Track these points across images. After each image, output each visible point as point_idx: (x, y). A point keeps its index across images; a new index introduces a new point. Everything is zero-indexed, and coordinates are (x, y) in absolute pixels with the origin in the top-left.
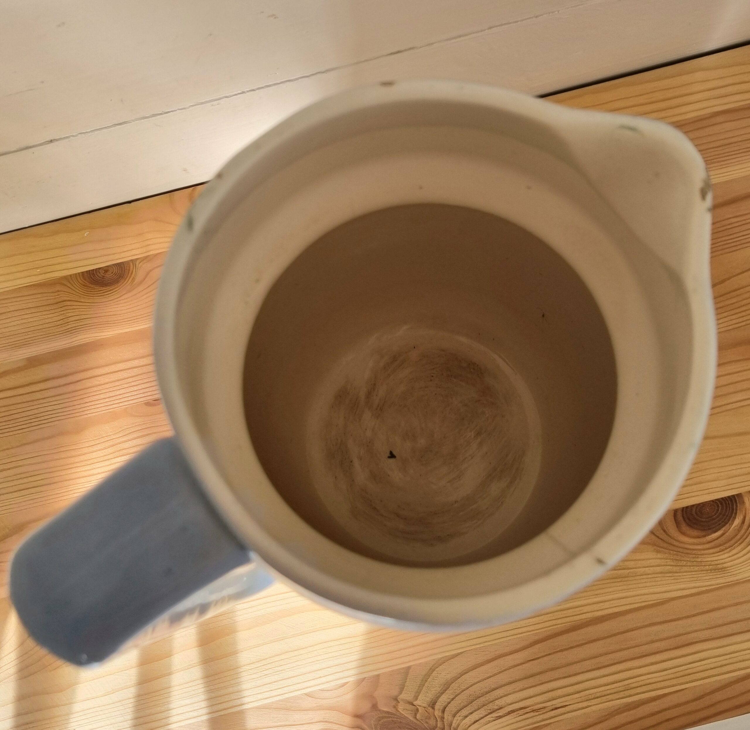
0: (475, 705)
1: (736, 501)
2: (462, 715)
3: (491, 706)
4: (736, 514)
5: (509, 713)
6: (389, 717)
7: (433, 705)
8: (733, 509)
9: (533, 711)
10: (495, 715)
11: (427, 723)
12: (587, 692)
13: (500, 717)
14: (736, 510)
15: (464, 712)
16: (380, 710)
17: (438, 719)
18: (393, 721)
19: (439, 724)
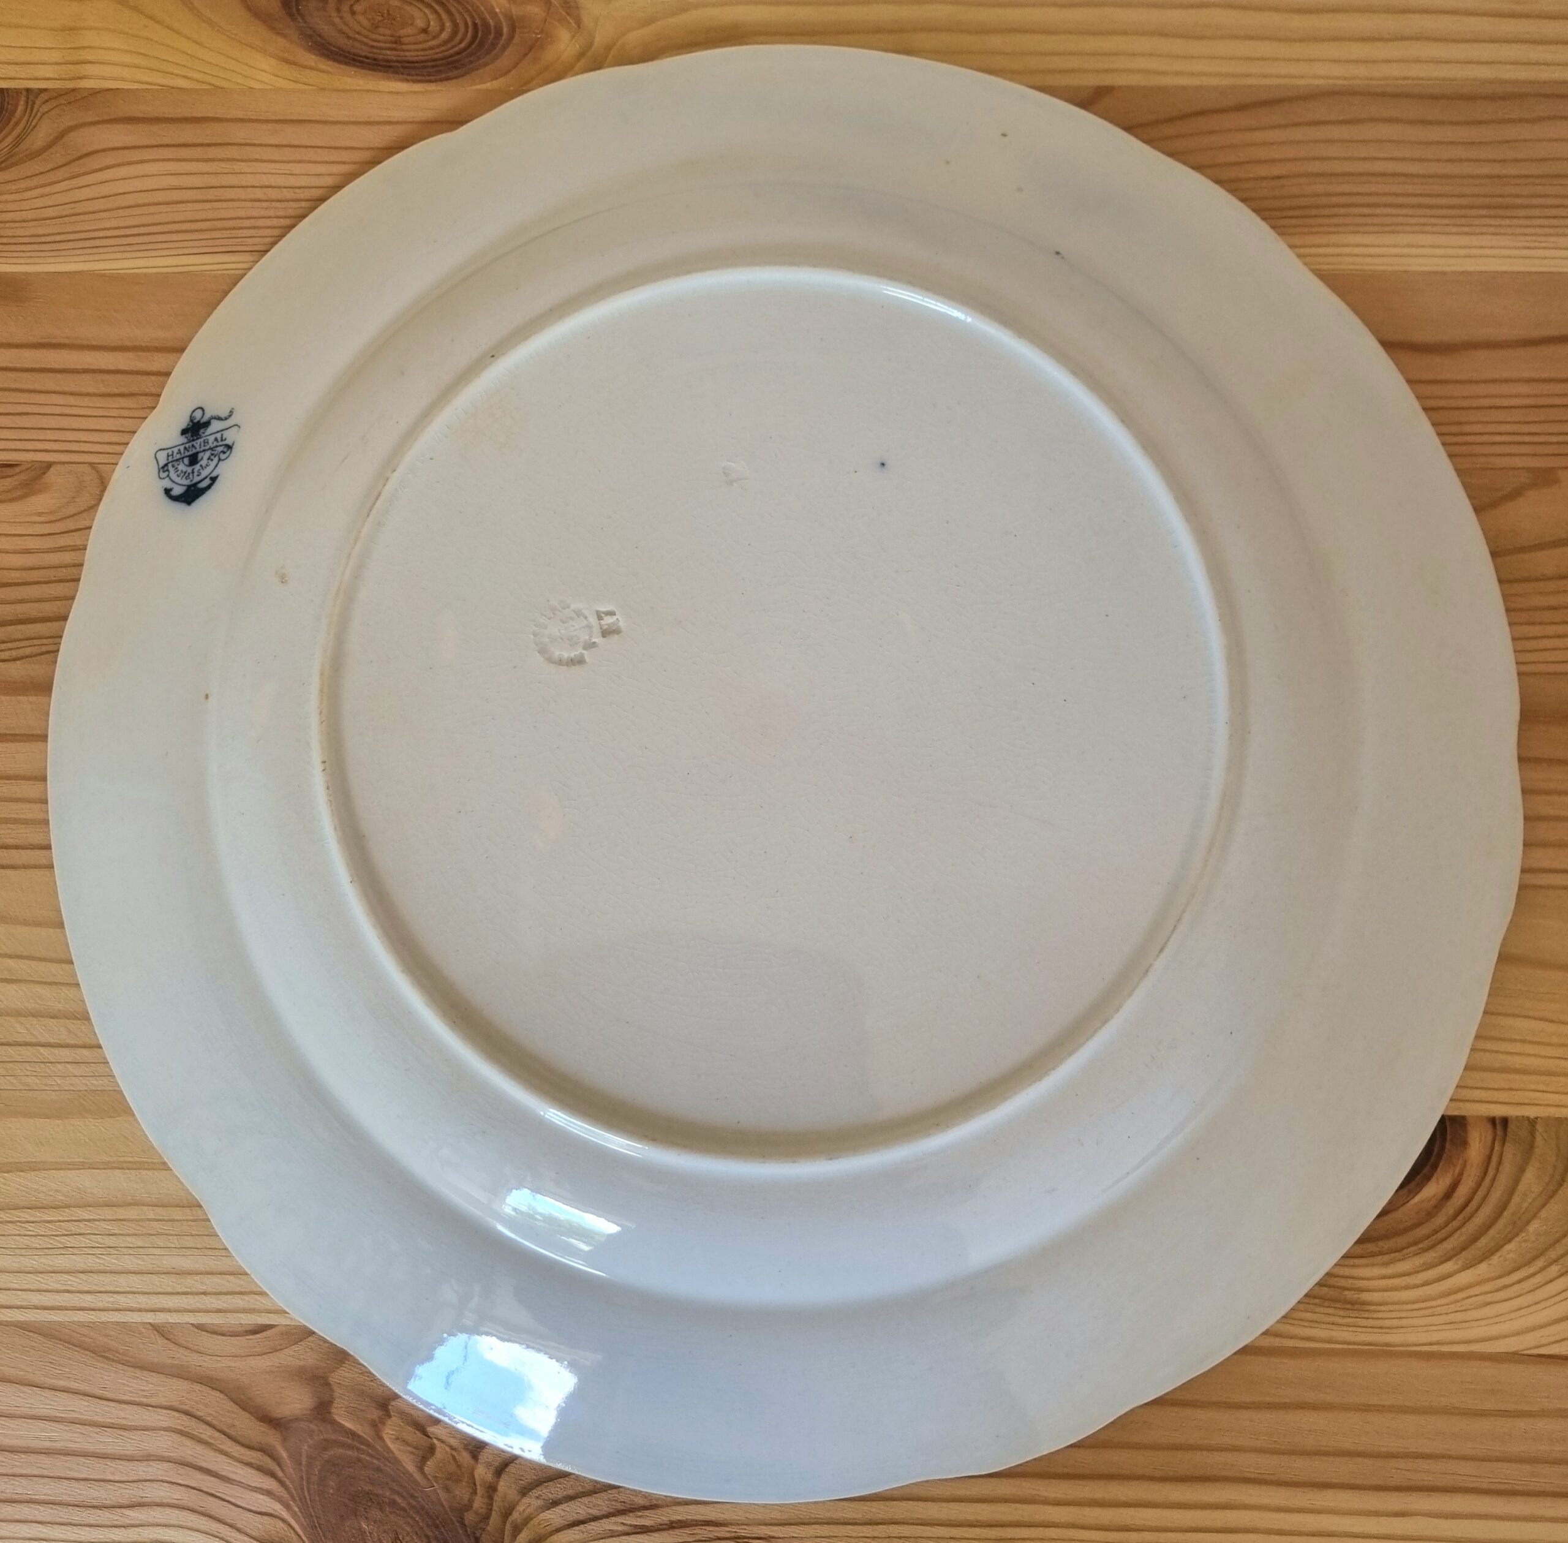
1: (1444, 1134)
2: (544, 1497)
4: (1435, 1168)
5: (672, 1526)
6: (350, 1447)
7: (476, 1447)
8: (1431, 1154)
10: (631, 1520)
11: (447, 1489)
13: (645, 1530)
14: (1440, 1157)
15: (553, 1490)
16: (333, 1422)
17: (478, 1487)
18: (359, 1460)
19: (479, 1503)
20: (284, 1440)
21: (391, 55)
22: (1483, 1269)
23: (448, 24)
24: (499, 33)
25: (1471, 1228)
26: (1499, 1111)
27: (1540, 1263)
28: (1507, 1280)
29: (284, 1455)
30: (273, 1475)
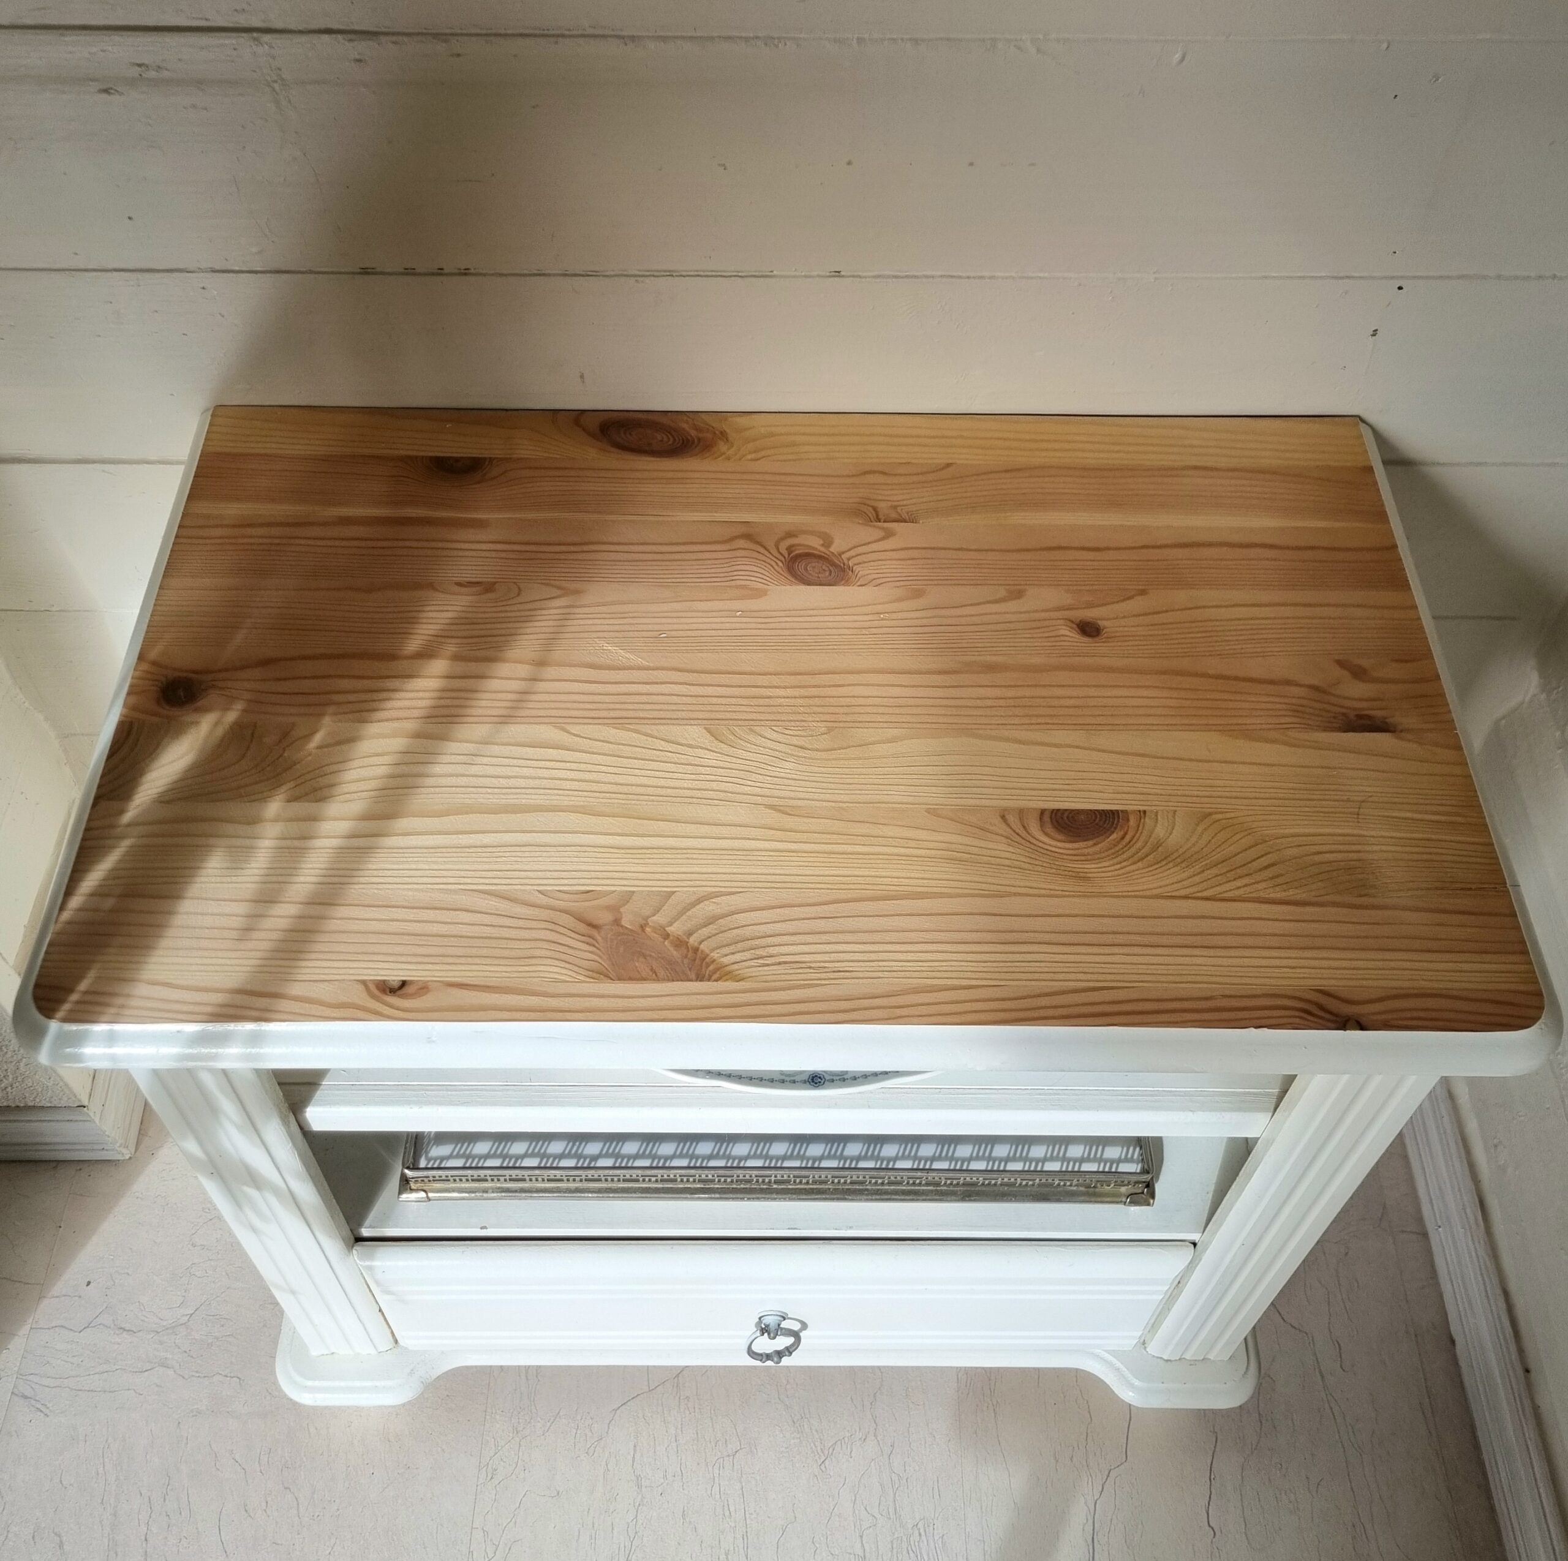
0: (740, 946)
1: (1119, 817)
2: (723, 953)
3: (760, 952)
4: (1116, 828)
5: (780, 963)
6: (631, 935)
7: (690, 934)
8: (1113, 823)
9: (810, 968)
10: (761, 961)
12: (881, 964)
13: (768, 965)
14: (1117, 825)
15: (726, 950)
16: (622, 926)
18: (634, 940)
19: (690, 954)
20: (599, 933)
21: (647, 448)
22: (1140, 864)
23: (672, 440)
24: (693, 442)
25: (1133, 850)
26: (1142, 808)
27: (1164, 863)
28: (1151, 869)
29: (599, 938)
30: (594, 946)
